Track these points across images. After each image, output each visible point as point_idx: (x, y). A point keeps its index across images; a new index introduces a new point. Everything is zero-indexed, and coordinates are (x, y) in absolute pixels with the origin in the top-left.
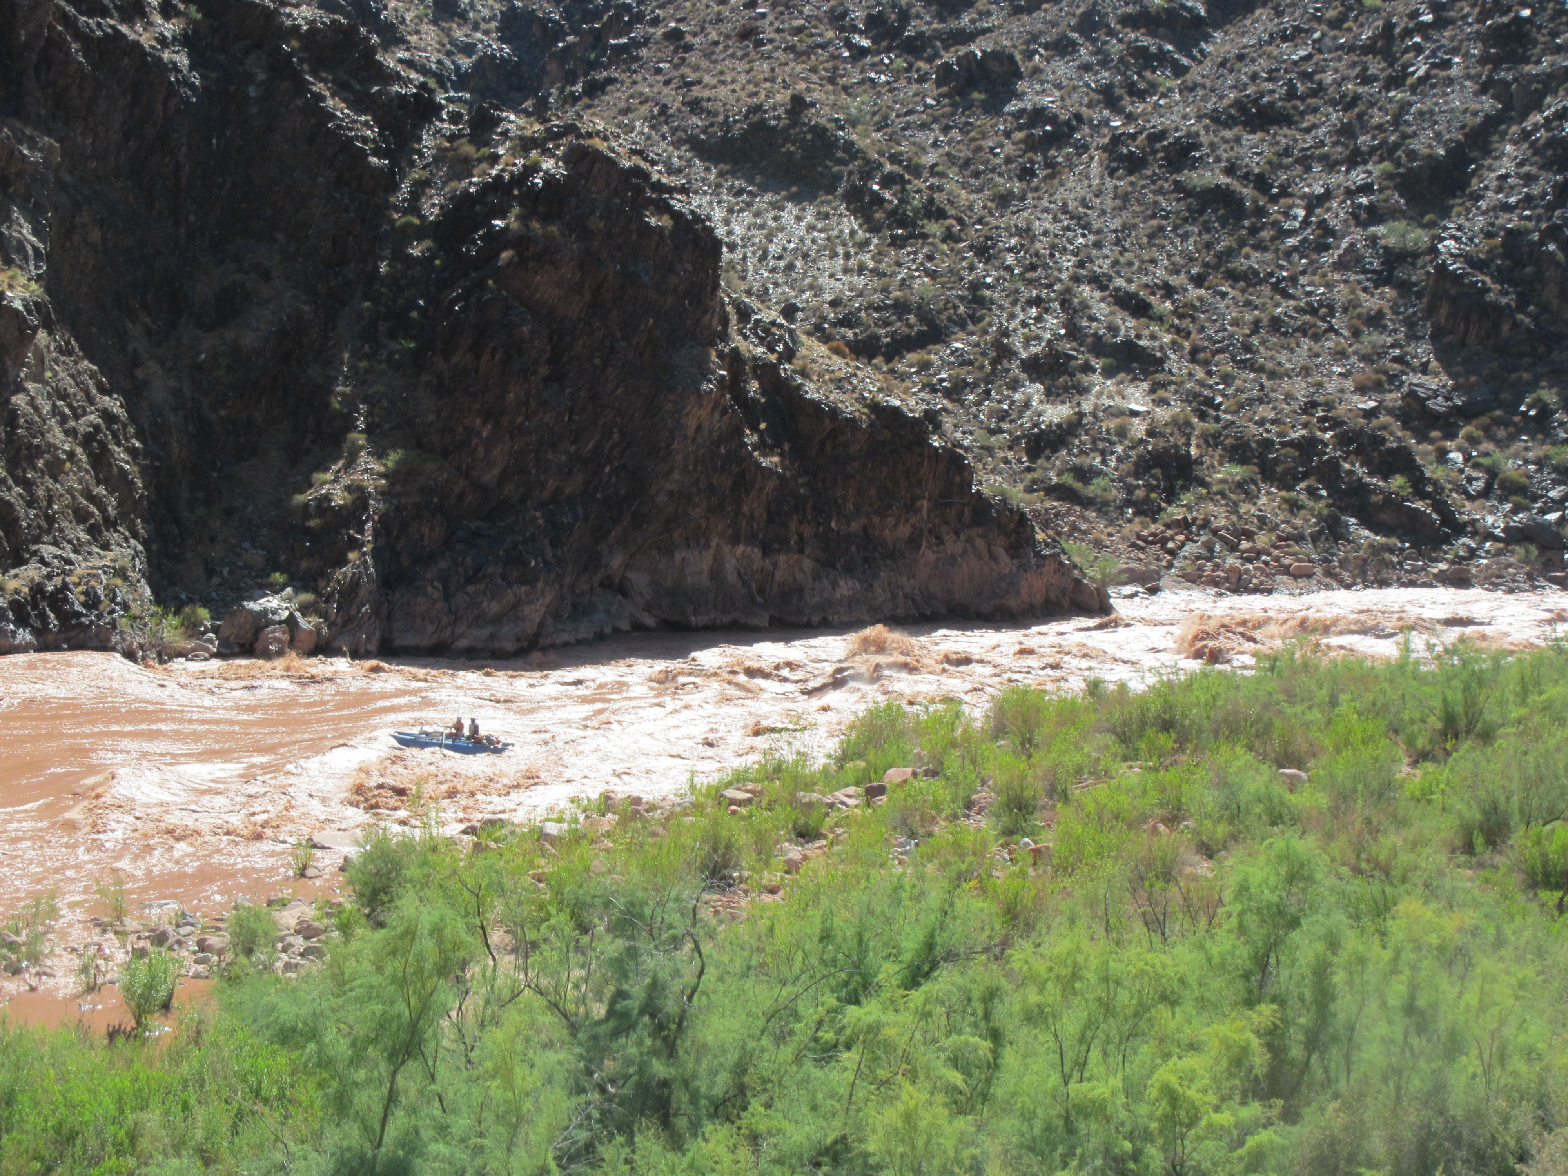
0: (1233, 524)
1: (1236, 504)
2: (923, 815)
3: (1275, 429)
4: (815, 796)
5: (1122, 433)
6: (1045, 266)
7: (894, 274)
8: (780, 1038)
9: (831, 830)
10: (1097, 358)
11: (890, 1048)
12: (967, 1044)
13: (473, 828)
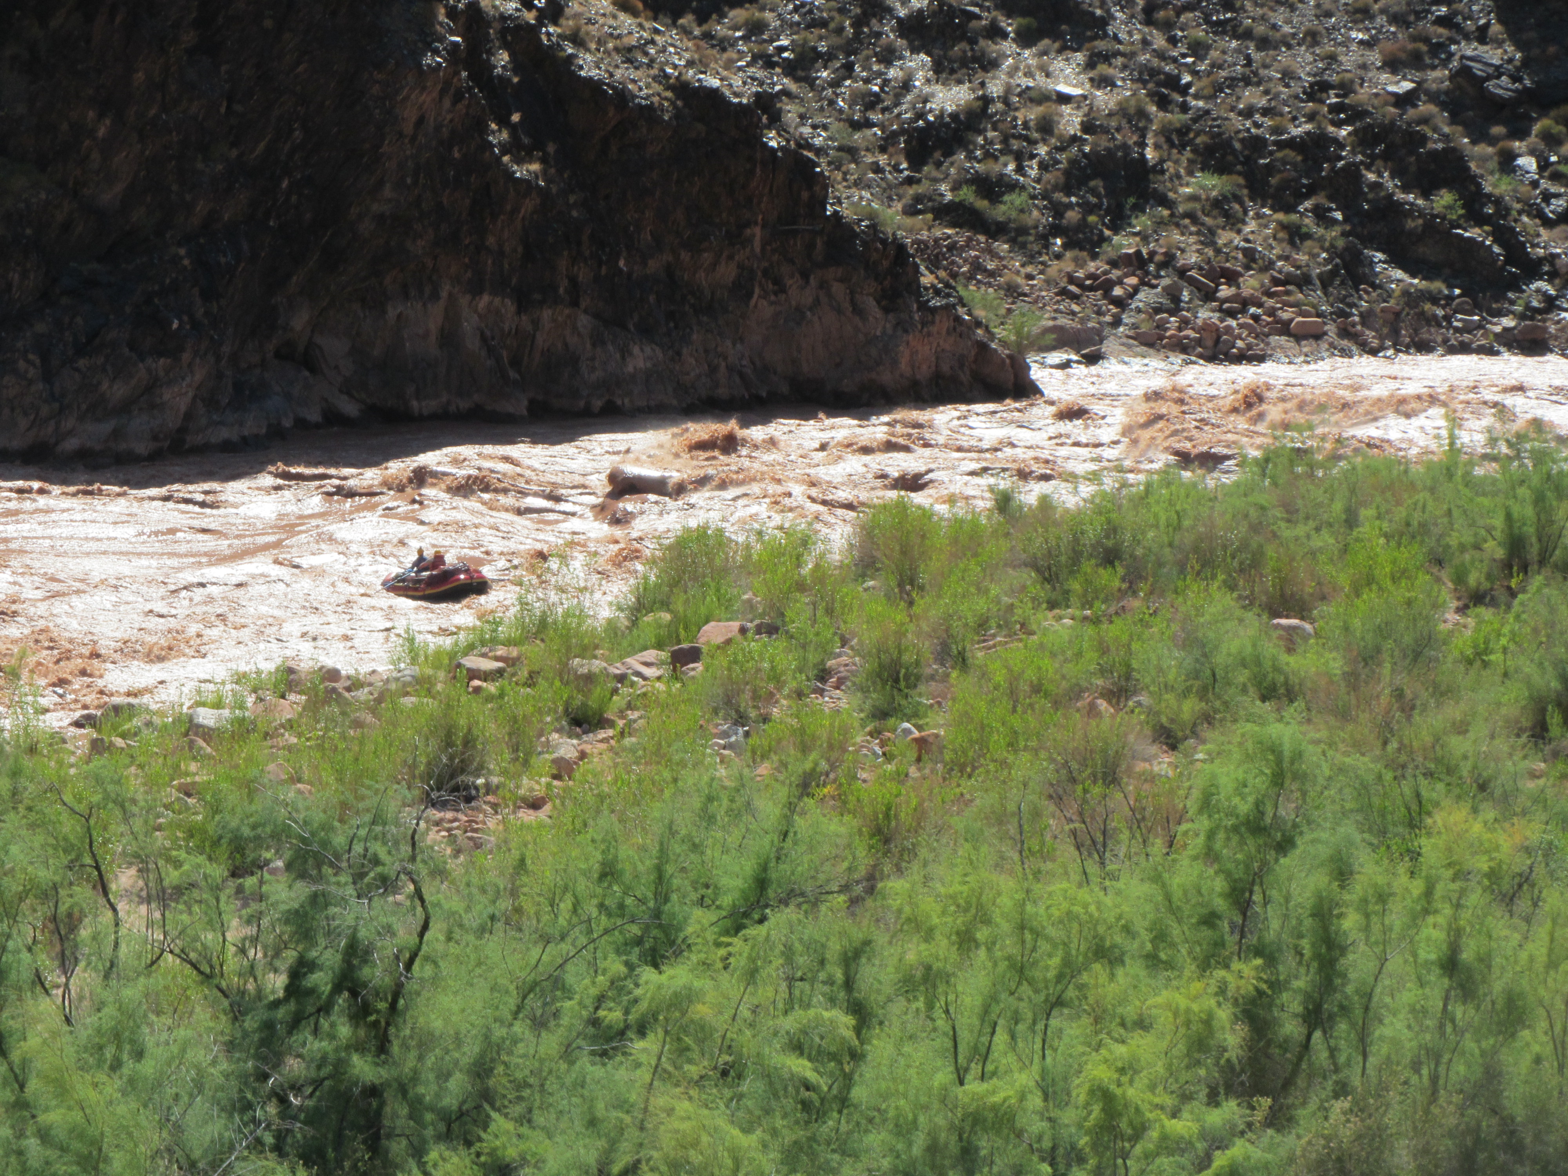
0: (1209, 262)
1: (1212, 232)
2: (754, 691)
3: (1268, 122)
4: (597, 665)
5: (1046, 127)
8: (539, 1024)
9: (622, 714)
10: (1009, 16)
11: (703, 1032)
12: (819, 1021)
13: (88, 717)
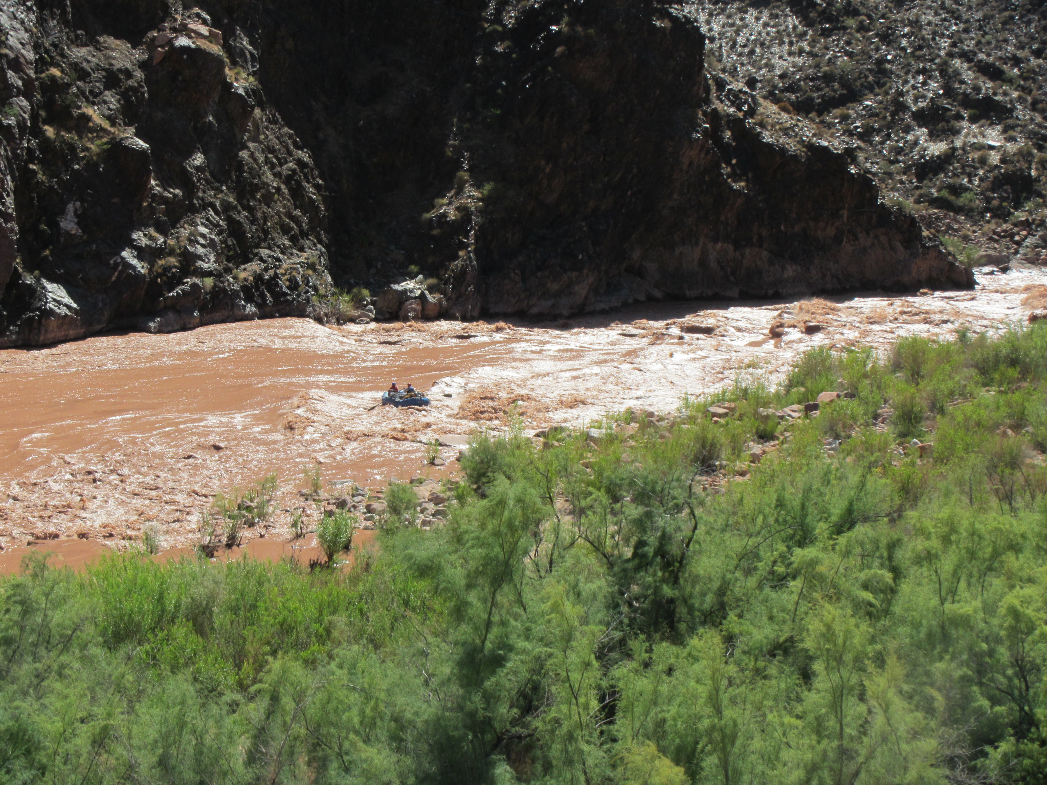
2: (844, 424)
4: (771, 411)
5: (983, 161)
6: (929, 47)
7: (824, 55)
8: (748, 572)
9: (782, 434)
10: (965, 109)
11: (822, 578)
12: (875, 575)
13: (543, 433)
